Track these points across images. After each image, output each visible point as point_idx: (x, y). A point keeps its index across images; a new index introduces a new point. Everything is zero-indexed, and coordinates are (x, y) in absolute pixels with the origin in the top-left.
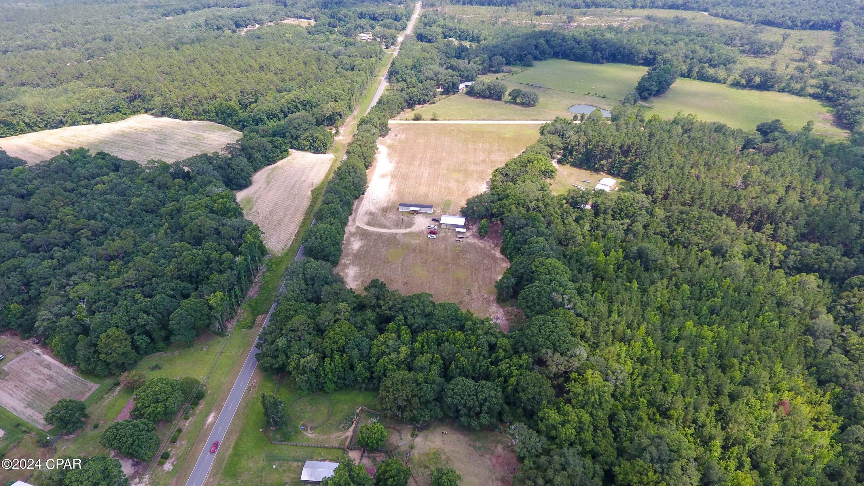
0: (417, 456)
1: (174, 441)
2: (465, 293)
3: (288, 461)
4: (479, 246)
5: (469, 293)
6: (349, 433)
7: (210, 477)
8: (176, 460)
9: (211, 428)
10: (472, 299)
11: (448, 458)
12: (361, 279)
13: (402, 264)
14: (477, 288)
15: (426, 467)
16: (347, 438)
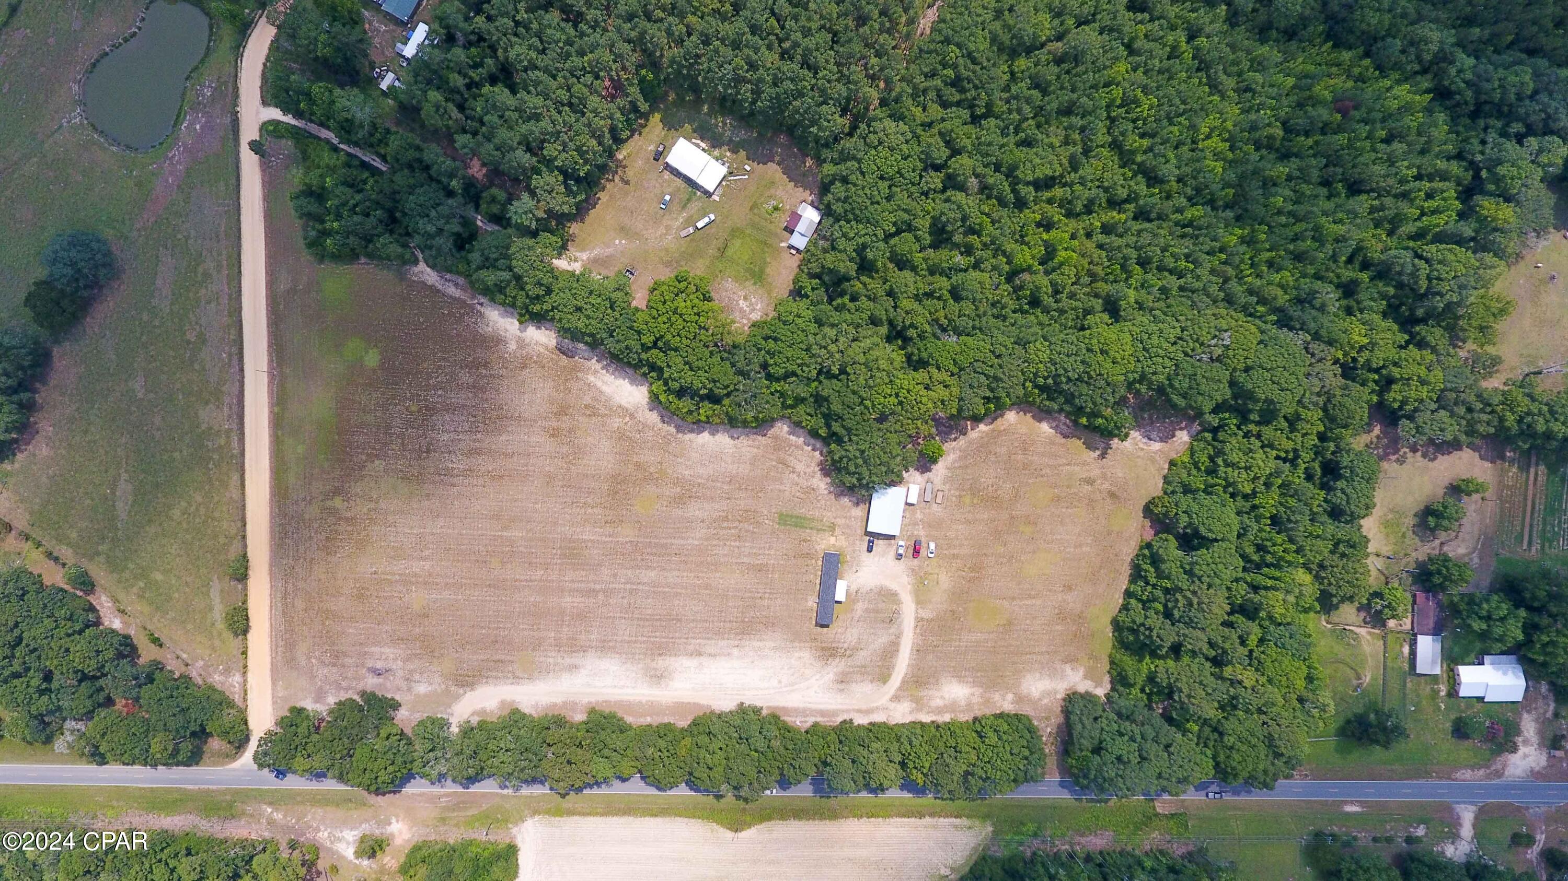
0: (1390, 547)
1: (1389, 840)
2: (1090, 488)
3: (1404, 694)
4: (955, 461)
5: (1090, 481)
6: (1362, 631)
7: (1432, 777)
8: (1411, 826)
9: (1366, 802)
10: (1104, 477)
11: (1391, 511)
12: (1058, 665)
13: (1013, 599)
14: (1077, 469)
15: (1404, 536)
16: (1369, 633)
